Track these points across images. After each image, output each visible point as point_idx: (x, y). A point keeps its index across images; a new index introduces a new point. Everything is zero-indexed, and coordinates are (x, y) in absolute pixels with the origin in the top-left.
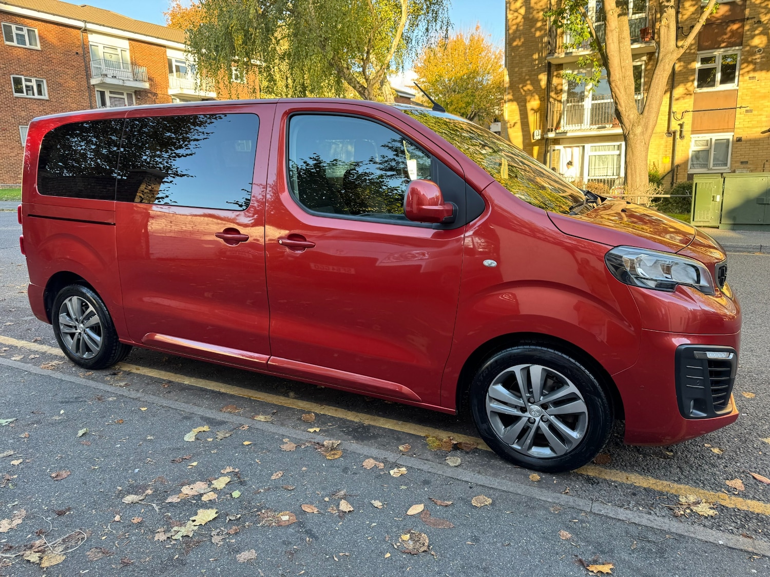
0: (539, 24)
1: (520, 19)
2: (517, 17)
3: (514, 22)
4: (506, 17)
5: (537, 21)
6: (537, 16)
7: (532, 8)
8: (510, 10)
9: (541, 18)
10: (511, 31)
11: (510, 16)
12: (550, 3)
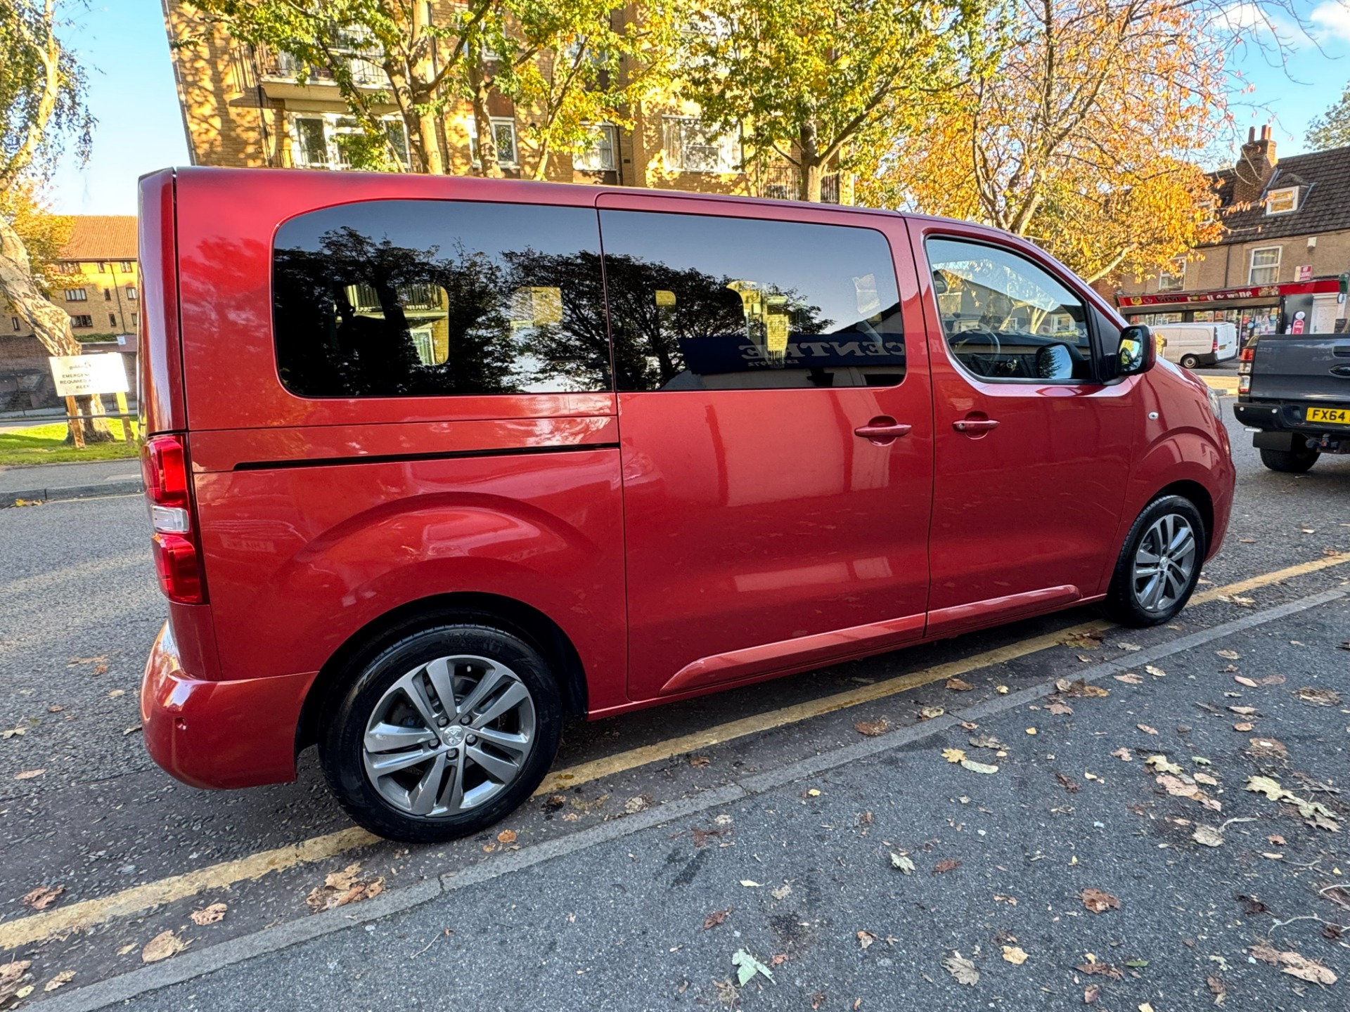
0: (250, 149)
1: (213, 134)
2: (208, 131)
3: (204, 137)
4: (187, 128)
5: (246, 143)
6: (245, 136)
7: (234, 121)
8: (193, 117)
9: (252, 141)
10: (200, 151)
11: (193, 127)
12: (263, 120)
